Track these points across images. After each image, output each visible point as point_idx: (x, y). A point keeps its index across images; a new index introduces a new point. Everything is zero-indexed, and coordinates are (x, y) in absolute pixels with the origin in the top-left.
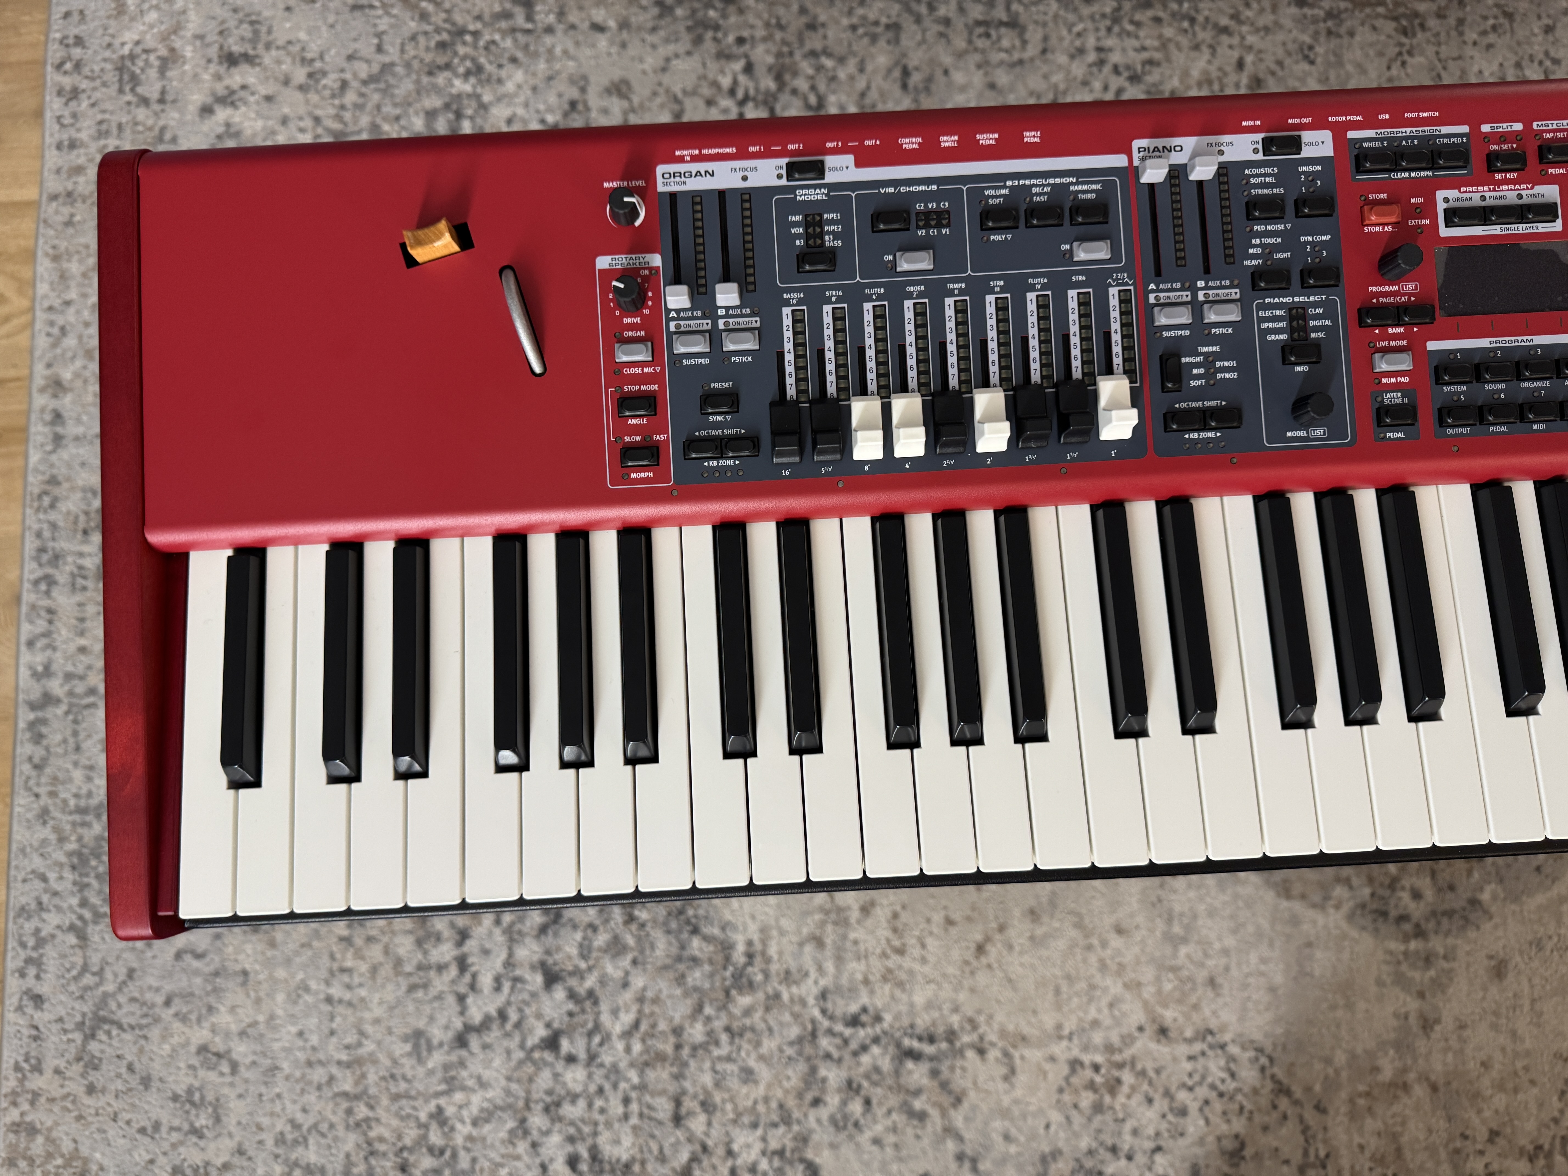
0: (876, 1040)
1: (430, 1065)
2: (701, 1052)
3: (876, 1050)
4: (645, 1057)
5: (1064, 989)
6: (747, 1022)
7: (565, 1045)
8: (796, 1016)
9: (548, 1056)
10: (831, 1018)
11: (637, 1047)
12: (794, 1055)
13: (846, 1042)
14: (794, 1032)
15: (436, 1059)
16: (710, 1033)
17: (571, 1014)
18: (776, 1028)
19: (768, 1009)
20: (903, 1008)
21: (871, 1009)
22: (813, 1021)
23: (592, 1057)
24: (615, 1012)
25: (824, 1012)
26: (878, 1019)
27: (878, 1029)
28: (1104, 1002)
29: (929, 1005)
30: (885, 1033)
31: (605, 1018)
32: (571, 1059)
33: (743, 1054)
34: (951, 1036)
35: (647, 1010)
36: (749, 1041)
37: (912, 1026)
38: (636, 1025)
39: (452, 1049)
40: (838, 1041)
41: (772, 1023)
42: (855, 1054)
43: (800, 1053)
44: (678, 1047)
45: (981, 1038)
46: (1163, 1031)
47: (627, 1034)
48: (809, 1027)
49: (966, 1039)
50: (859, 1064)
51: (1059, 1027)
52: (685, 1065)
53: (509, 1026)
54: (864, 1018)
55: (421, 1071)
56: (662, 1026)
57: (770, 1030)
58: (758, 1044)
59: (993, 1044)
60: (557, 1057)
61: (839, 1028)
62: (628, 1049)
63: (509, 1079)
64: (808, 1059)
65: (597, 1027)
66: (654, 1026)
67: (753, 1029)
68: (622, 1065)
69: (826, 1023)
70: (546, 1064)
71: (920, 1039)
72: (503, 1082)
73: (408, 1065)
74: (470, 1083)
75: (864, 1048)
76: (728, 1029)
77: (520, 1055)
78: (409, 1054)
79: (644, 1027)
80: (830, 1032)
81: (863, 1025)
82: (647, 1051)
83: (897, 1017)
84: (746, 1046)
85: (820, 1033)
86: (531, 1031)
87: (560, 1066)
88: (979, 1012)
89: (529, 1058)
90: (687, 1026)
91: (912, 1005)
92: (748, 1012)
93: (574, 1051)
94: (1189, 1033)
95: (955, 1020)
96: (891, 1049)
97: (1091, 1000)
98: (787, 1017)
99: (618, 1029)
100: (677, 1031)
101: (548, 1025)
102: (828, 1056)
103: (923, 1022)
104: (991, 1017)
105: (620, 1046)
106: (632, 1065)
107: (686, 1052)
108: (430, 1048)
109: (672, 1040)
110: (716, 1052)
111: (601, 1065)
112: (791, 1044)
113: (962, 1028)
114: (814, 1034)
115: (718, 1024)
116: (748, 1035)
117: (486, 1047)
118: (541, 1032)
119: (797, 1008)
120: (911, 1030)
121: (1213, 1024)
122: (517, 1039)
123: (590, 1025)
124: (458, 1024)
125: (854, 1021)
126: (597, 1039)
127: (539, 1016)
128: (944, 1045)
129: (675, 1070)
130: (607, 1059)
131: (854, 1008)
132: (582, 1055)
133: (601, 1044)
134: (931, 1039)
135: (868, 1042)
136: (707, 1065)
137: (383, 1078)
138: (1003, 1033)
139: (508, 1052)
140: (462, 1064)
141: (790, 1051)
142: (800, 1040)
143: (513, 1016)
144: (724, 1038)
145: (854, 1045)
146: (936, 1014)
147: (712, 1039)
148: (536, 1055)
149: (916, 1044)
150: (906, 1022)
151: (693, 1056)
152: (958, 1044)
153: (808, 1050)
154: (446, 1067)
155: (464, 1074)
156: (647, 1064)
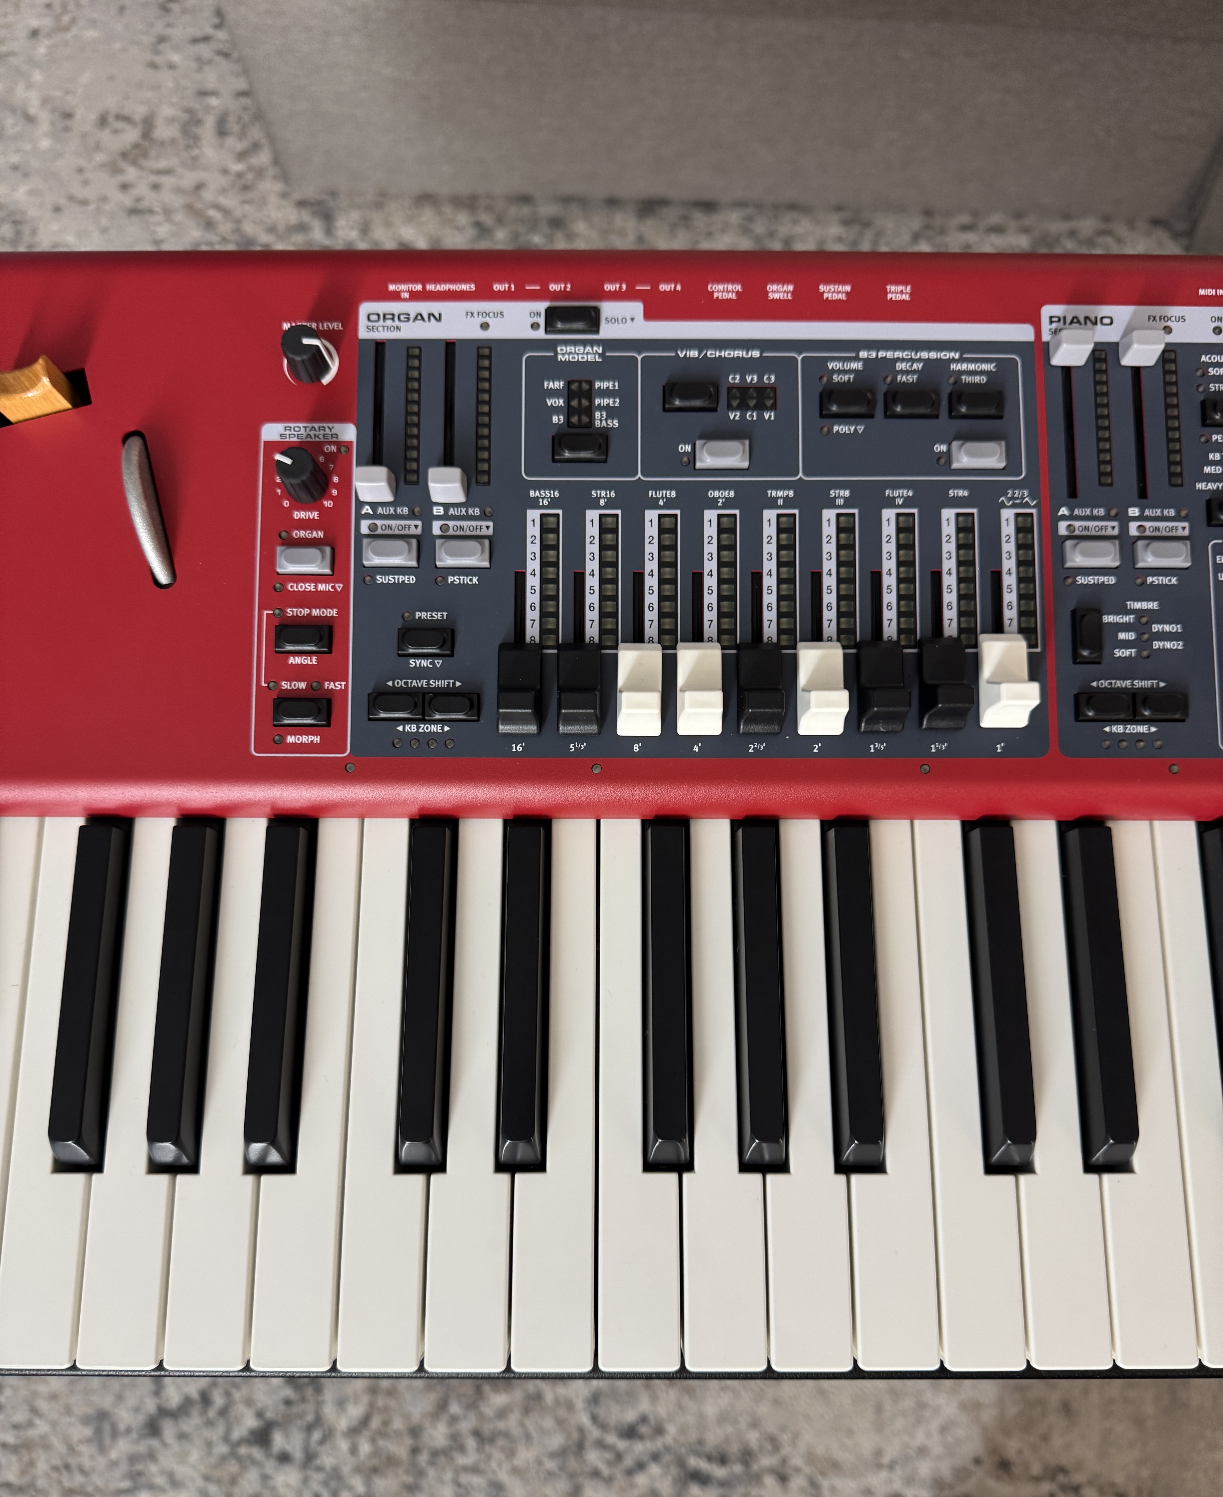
0: (656, 1457)
1: (114, 1455)
2: (442, 1459)
3: (655, 1469)
4: (376, 1462)
5: (888, 1405)
6: (501, 1425)
7: (279, 1440)
8: (561, 1422)
9: (256, 1452)
10: (603, 1426)
11: (365, 1448)
12: (556, 1470)
13: (619, 1457)
14: (557, 1441)
15: (122, 1448)
16: (455, 1438)
17: (288, 1402)
18: (534, 1434)
19: (526, 1411)
20: (691, 1419)
21: (651, 1417)
22: (581, 1430)
23: (309, 1457)
24: (341, 1403)
25: (594, 1418)
26: (659, 1431)
27: (658, 1444)
28: (935, 1425)
29: (723, 1418)
30: (667, 1448)
31: (329, 1410)
32: (284, 1458)
33: (494, 1465)
34: (747, 1456)
35: (380, 1403)
36: (503, 1450)
37: (701, 1442)
38: (365, 1421)
39: (142, 1437)
40: (609, 1456)
41: (531, 1428)
42: (630, 1473)
43: (562, 1468)
44: (415, 1451)
45: (784, 1461)
46: (1004, 1466)
47: (354, 1432)
48: (576, 1436)
49: (766, 1461)
50: (632, 1486)
51: (878, 1453)
52: (421, 1473)
53: (212, 1413)
54: (643, 1430)
55: (101, 1461)
56: (398, 1424)
57: (528, 1437)
58: (511, 1454)
59: (798, 1470)
60: (268, 1455)
61: (612, 1439)
62: (354, 1450)
63: (207, 1478)
64: (572, 1476)
65: (318, 1421)
66: (386, 1423)
67: (507, 1435)
68: (346, 1470)
69: (595, 1433)
70: (254, 1462)
71: (709, 1458)
72: (200, 1483)
73: (87, 1454)
74: (160, 1480)
75: (640, 1466)
76: (477, 1433)
77: (222, 1449)
78: (89, 1441)
79: (375, 1423)
80: (601, 1445)
81: (641, 1438)
82: (376, 1453)
83: (683, 1430)
84: (497, 1455)
85: (587, 1444)
86: (238, 1420)
87: (270, 1466)
88: (783, 1429)
89: (234, 1454)
90: (427, 1424)
91: (701, 1417)
92: (502, 1413)
93: (288, 1448)
94: (1036, 1469)
95: (753, 1438)
96: (674, 1470)
97: (919, 1421)
98: (548, 1423)
99: (343, 1424)
100: (415, 1432)
101: (260, 1415)
102: (596, 1474)
103: (713, 1437)
104: (796, 1436)
105: (344, 1445)
106: (357, 1470)
107: (423, 1458)
108: (115, 1434)
109: (408, 1441)
110: (462, 1460)
111: (320, 1469)
112: (553, 1455)
113: (761, 1448)
114: (580, 1446)
115: (465, 1426)
116: (501, 1442)
117: (182, 1436)
118: (250, 1422)
119: (562, 1412)
120: (698, 1448)
121: (1065, 1460)
122: (221, 1429)
123: (310, 1417)
124: (150, 1406)
125: (630, 1433)
126: (317, 1435)
127: (249, 1402)
128: (738, 1468)
129: (409, 1479)
130: (327, 1460)
131: (630, 1416)
132: (298, 1454)
133: (322, 1442)
134: (723, 1460)
135: (645, 1458)
136: (448, 1475)
137: (55, 1469)
138: (811, 1458)
139: (209, 1445)
140: (152, 1456)
141: (550, 1465)
142: (561, 1453)
143: (218, 1400)
144: (471, 1443)
145: (628, 1462)
146: (730, 1429)
147: (456, 1444)
148: (243, 1450)
149: (703, 1465)
150: (693, 1436)
151: (432, 1463)
152: (755, 1467)
153: (573, 1464)
154: (133, 1459)
155: (153, 1468)
156: (375, 1470)
